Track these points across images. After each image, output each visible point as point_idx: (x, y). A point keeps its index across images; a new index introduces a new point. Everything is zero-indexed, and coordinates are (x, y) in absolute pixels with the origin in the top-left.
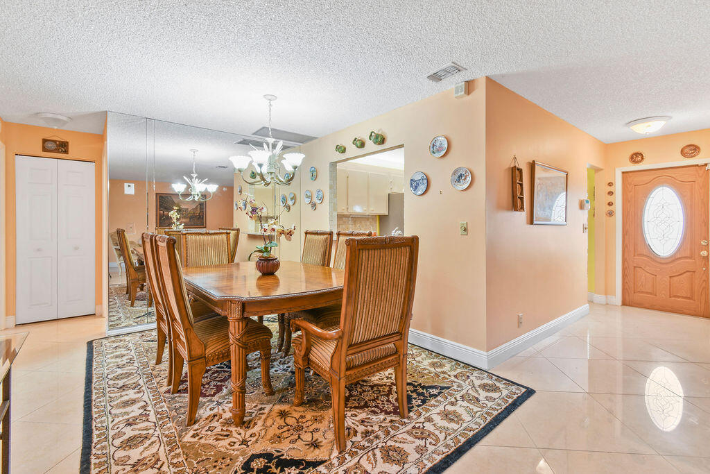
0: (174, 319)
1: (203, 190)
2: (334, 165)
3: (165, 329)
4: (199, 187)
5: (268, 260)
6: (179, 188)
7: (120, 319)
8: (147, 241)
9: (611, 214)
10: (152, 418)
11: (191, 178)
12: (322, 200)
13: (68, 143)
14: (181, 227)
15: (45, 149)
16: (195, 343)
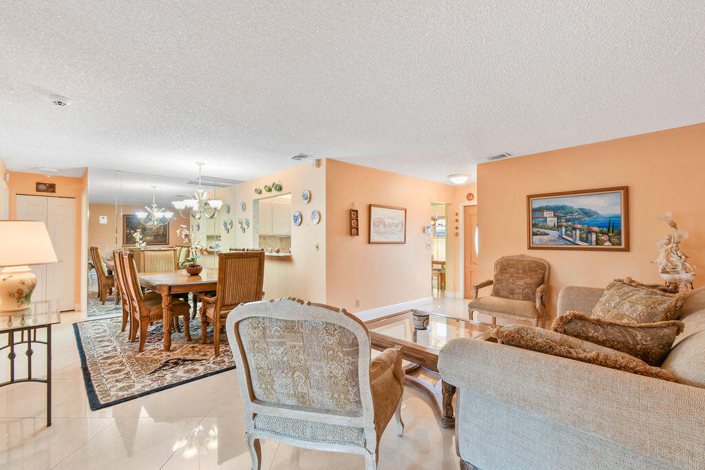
0: (133, 300)
1: (161, 217)
2: (256, 201)
3: (127, 308)
4: (158, 214)
5: (193, 266)
6: (141, 215)
7: (94, 311)
8: (117, 255)
9: (457, 234)
10: (119, 350)
11: (151, 207)
12: (248, 225)
13: (55, 185)
14: (144, 245)
15: (38, 190)
16: (143, 309)
